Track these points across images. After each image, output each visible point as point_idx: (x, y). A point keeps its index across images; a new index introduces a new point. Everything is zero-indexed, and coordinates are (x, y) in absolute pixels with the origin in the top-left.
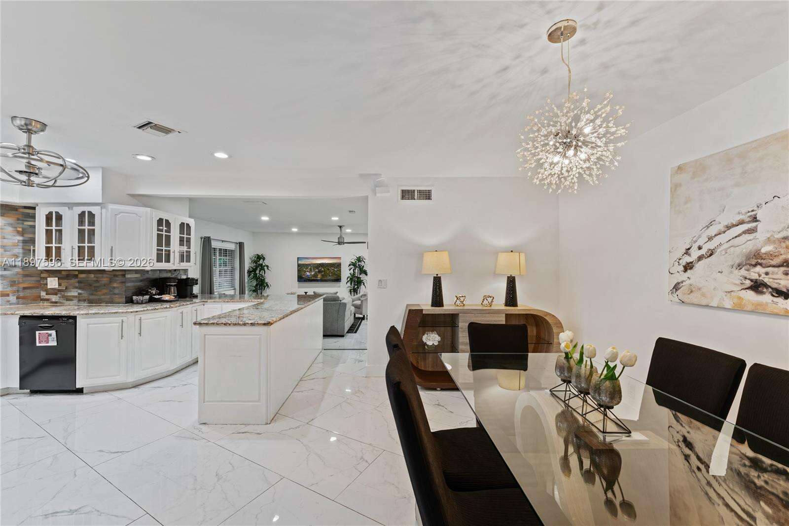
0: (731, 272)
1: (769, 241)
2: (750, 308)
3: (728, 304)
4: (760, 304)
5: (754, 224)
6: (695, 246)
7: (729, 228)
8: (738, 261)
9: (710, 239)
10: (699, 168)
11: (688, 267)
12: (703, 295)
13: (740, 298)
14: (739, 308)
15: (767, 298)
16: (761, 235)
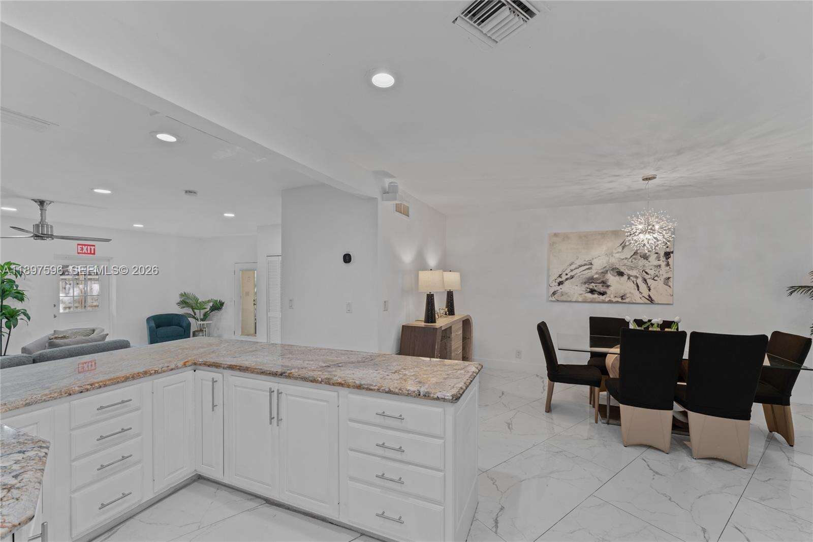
0: (582, 286)
1: (597, 273)
2: (589, 300)
3: (580, 300)
4: (593, 298)
5: (591, 266)
6: (564, 274)
7: (580, 266)
8: (584, 281)
9: (572, 271)
10: (566, 237)
11: (560, 283)
12: (569, 296)
13: (585, 297)
14: (585, 302)
15: (596, 296)
16: (593, 270)
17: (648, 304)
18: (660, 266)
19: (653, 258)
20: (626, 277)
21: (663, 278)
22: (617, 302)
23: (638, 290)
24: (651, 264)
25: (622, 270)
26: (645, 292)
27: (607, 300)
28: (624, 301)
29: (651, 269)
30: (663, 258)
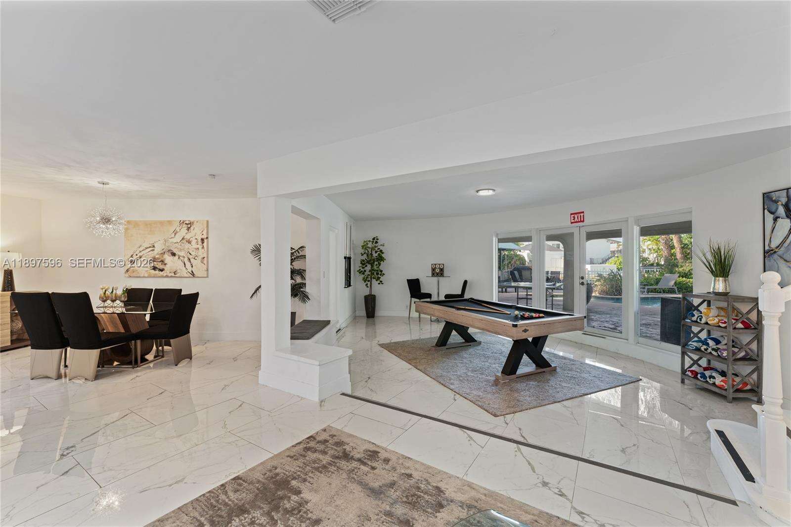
1: (158, 254)
2: (153, 276)
3: (146, 275)
4: (155, 274)
5: (153, 248)
6: (135, 254)
7: (147, 248)
9: (140, 252)
10: (136, 224)
12: (138, 273)
13: (150, 273)
14: (149, 277)
15: (157, 272)
16: (156, 252)
17: (191, 277)
18: (198, 248)
19: (194, 242)
20: (177, 257)
21: (200, 258)
22: (171, 277)
23: (185, 267)
24: (193, 247)
25: (175, 252)
26: (190, 269)
27: (165, 275)
28: (176, 276)
29: (193, 251)
30: (200, 243)
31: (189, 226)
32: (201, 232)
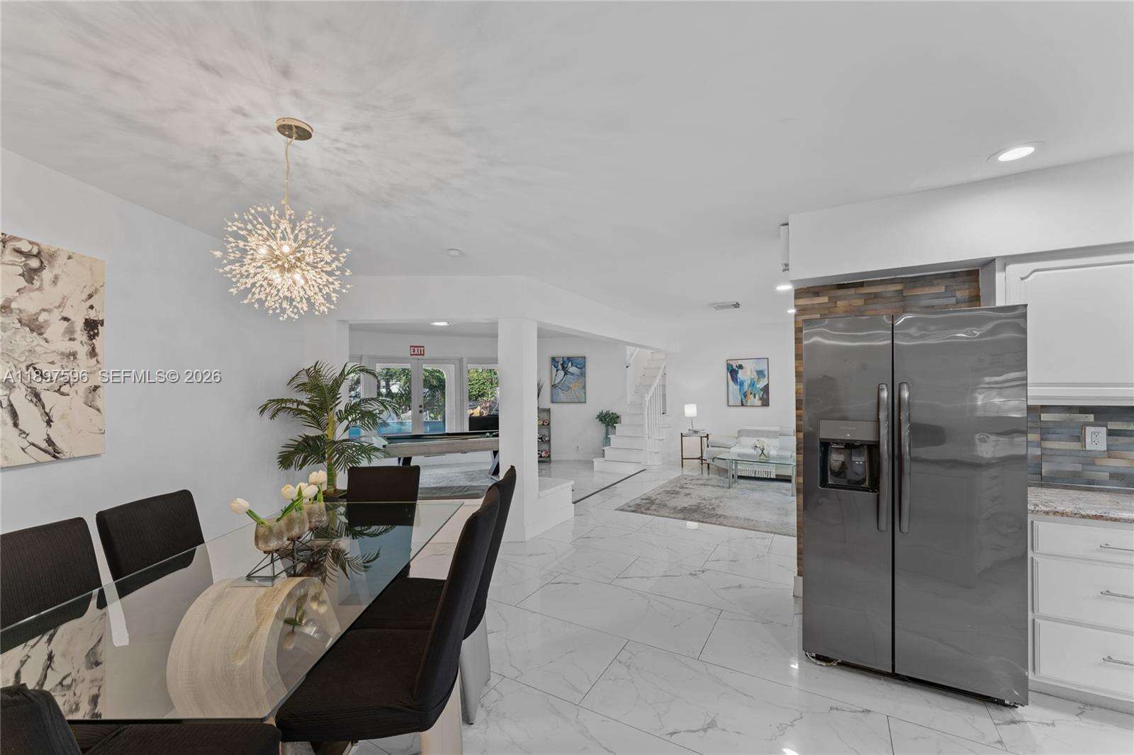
18: (74, 355)
19: (56, 329)
21: (82, 388)
23: (16, 425)
24: (52, 347)
26: (38, 433)
29: (52, 363)
30: (81, 336)
31: (34, 263)
32: (85, 296)
